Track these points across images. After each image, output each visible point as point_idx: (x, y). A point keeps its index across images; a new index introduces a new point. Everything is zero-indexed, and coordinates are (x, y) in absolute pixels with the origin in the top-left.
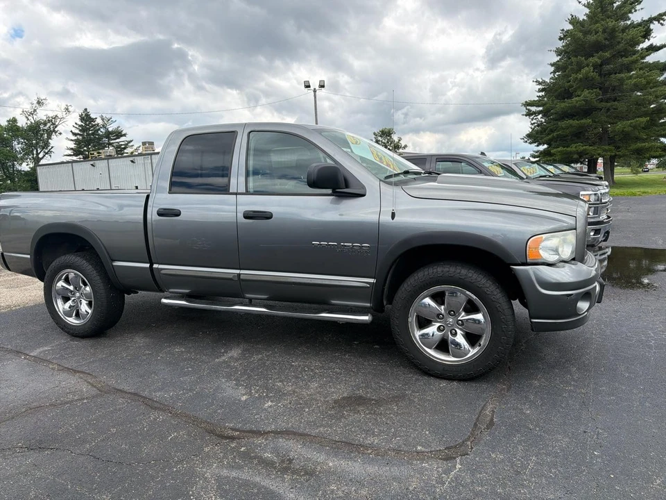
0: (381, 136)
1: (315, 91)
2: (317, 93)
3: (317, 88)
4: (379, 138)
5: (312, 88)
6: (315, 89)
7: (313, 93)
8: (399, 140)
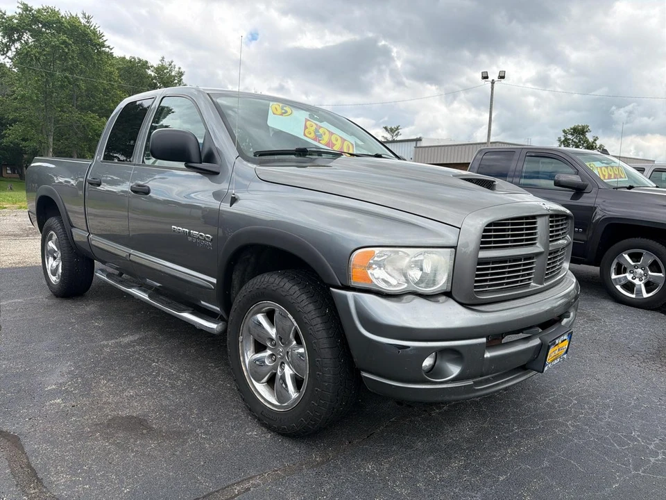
0: (571, 134)
1: (493, 82)
2: (495, 85)
3: (496, 79)
4: (570, 137)
5: (490, 79)
6: (493, 80)
7: (490, 84)
8: (595, 140)
